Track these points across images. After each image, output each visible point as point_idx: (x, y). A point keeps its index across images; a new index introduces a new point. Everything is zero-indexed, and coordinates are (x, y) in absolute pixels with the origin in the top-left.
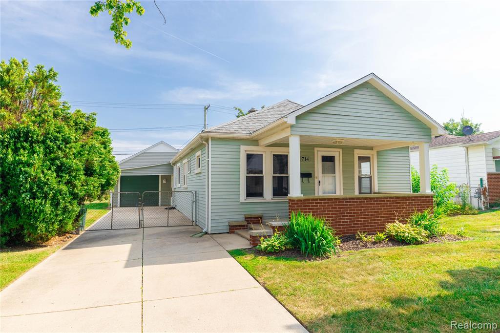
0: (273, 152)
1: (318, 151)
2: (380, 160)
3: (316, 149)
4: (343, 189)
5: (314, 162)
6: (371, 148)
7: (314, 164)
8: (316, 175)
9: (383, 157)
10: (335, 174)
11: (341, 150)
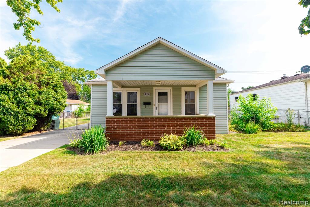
0: (128, 91)
1: (155, 89)
2: (201, 93)
3: (154, 88)
4: (173, 112)
5: (153, 96)
6: (195, 86)
7: (153, 97)
8: (154, 104)
9: (203, 91)
10: (167, 102)
11: (171, 88)
